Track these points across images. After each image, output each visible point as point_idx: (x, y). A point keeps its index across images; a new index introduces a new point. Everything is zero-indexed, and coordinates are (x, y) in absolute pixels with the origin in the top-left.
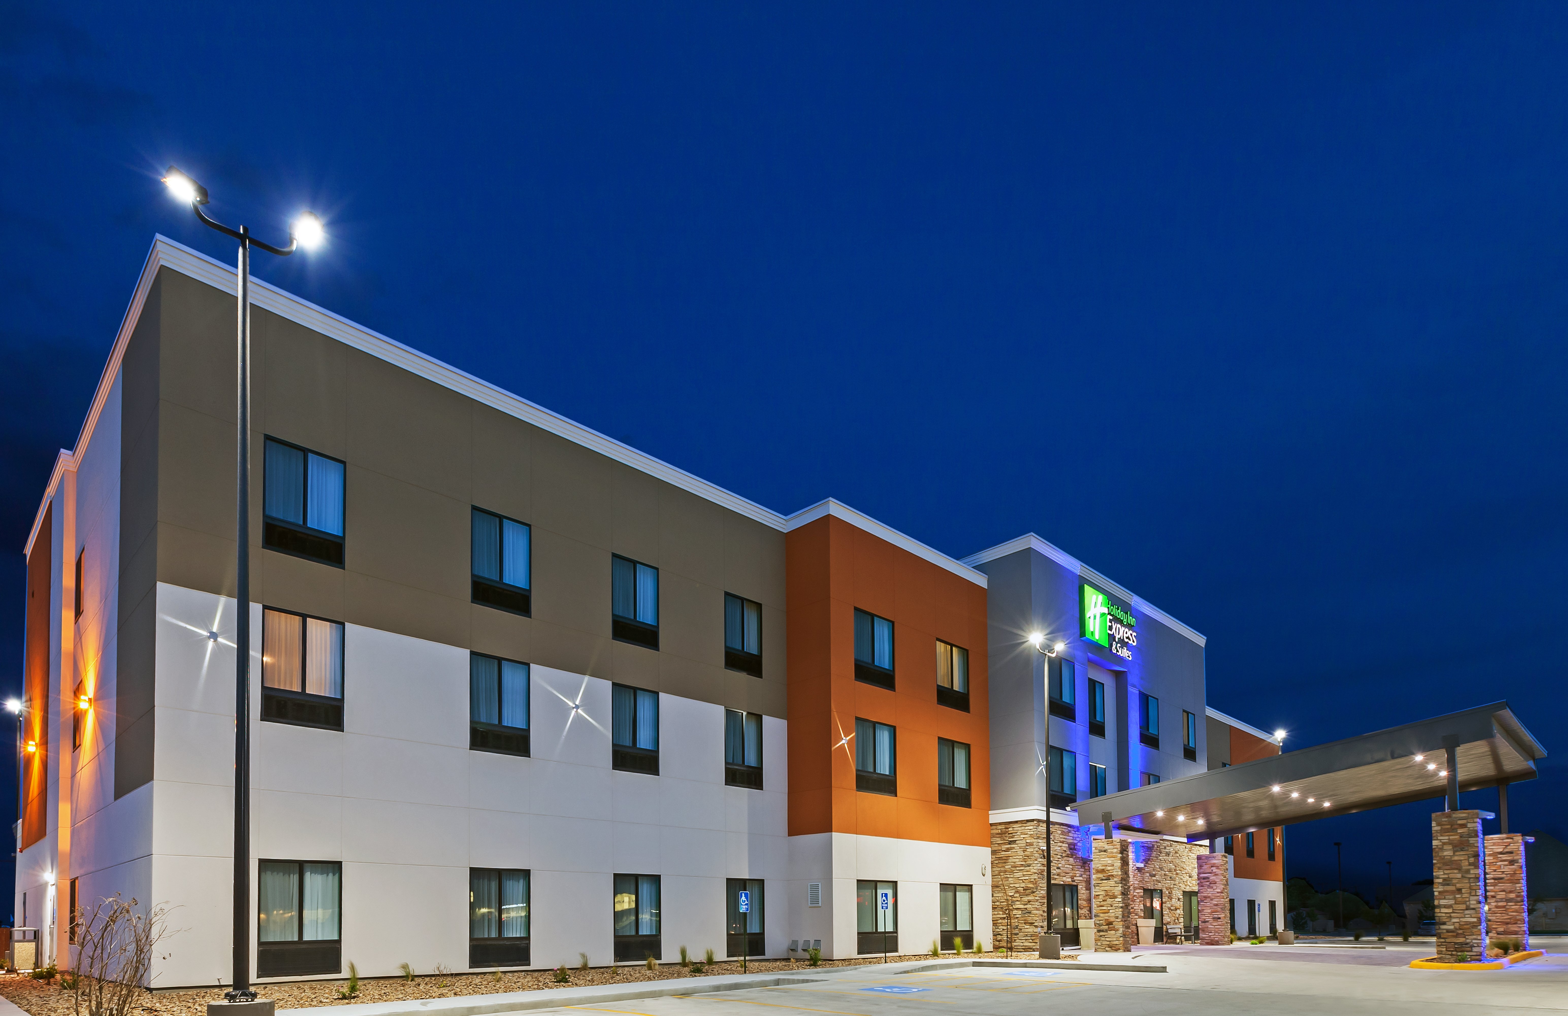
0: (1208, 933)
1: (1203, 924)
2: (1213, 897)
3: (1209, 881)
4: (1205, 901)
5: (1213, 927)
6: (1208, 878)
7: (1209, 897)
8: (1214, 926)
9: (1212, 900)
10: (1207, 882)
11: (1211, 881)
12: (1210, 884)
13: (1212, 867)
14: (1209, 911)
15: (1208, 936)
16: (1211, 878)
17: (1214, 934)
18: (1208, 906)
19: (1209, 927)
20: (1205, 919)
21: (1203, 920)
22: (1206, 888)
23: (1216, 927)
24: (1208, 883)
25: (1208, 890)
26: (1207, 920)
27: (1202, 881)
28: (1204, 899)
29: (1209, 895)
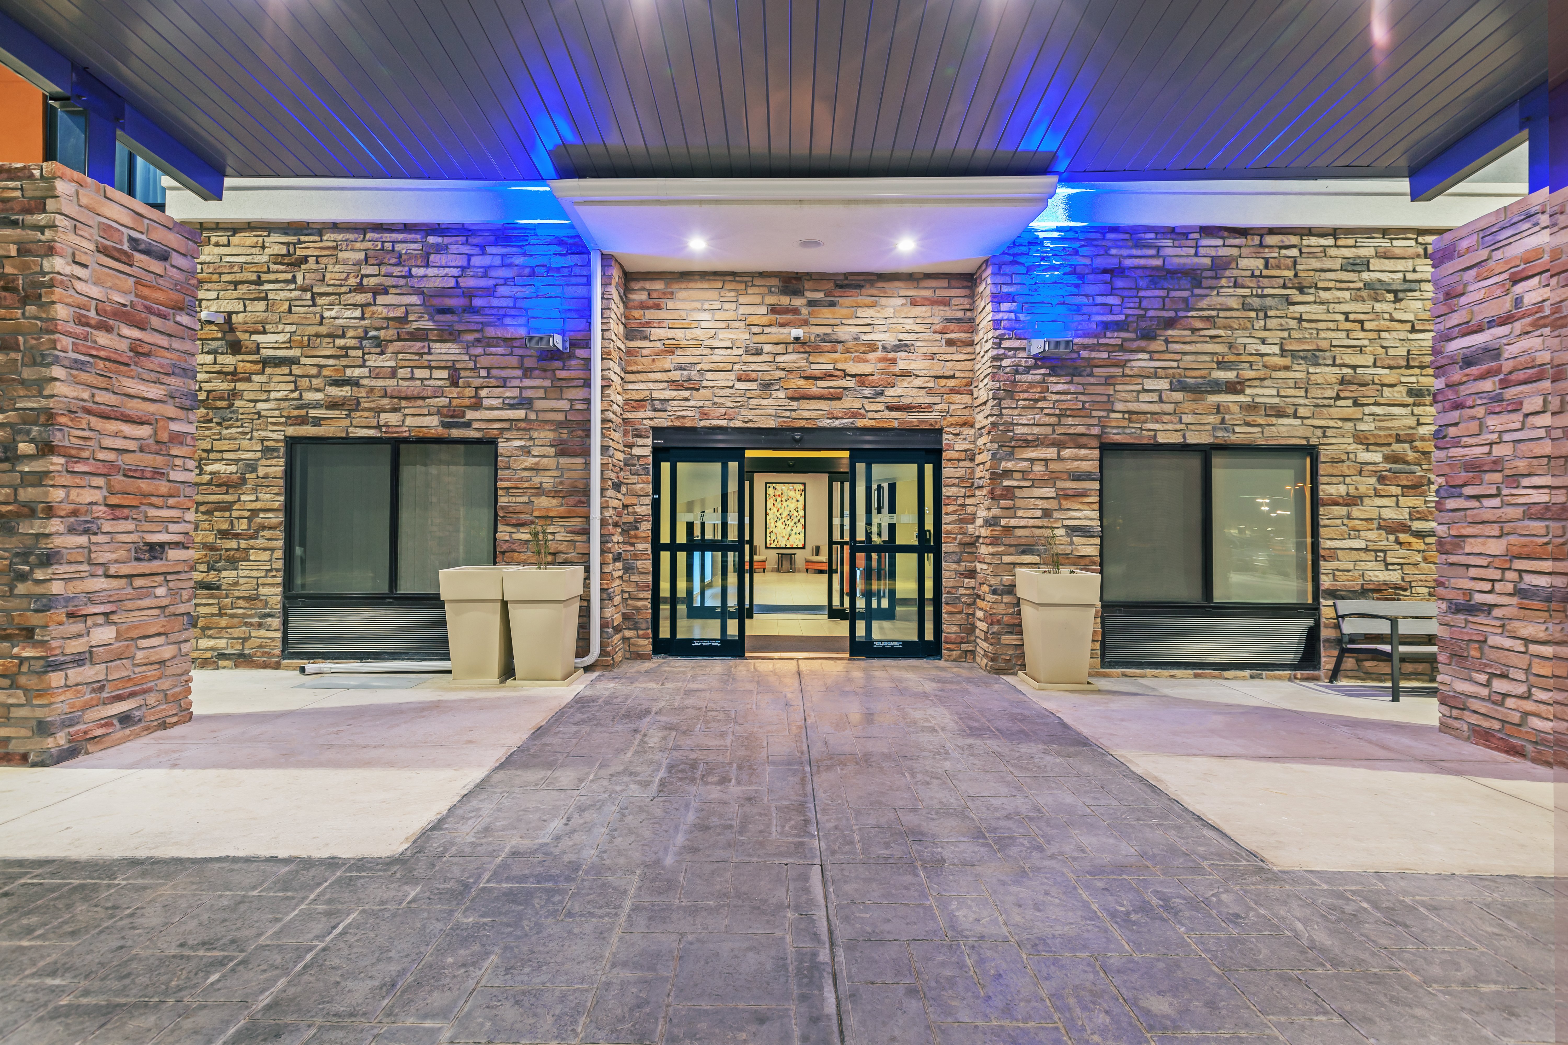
0: (1483, 678)
1: (1461, 617)
2: (1522, 465)
3: (1498, 371)
4: (1468, 491)
5: (1519, 646)
6: (1493, 352)
7: (1497, 466)
8: (1527, 641)
9: (1514, 479)
10: (1482, 377)
11: (1507, 366)
12: (1506, 384)
13: (1516, 280)
14: (1496, 547)
15: (1485, 692)
16: (1510, 351)
17: (1521, 689)
18: (1487, 515)
19: (1493, 640)
20: (1469, 593)
21: (1460, 599)
22: (1480, 412)
23: (1534, 648)
24: (1488, 385)
25: (1492, 422)
26: (1478, 598)
27: (1457, 375)
28: (1464, 476)
29: (1497, 451)
